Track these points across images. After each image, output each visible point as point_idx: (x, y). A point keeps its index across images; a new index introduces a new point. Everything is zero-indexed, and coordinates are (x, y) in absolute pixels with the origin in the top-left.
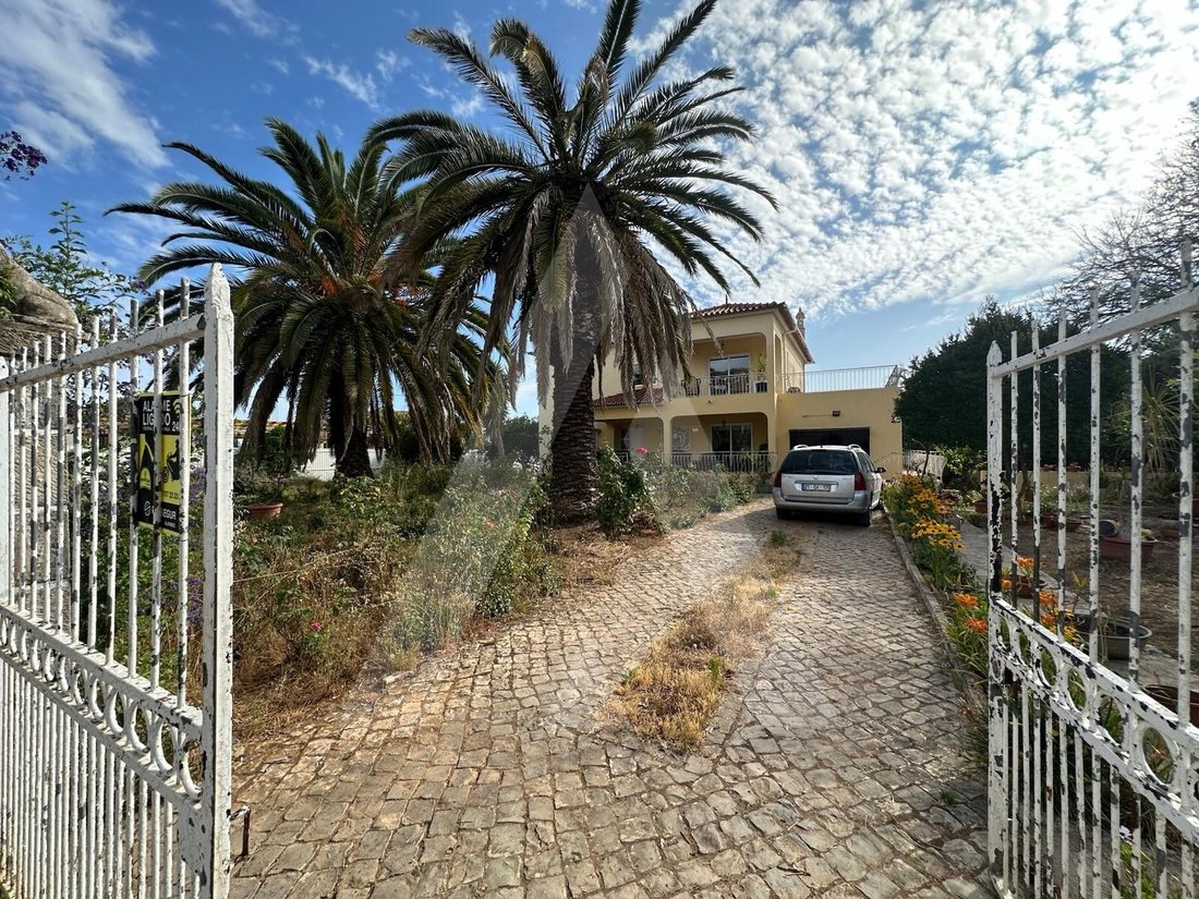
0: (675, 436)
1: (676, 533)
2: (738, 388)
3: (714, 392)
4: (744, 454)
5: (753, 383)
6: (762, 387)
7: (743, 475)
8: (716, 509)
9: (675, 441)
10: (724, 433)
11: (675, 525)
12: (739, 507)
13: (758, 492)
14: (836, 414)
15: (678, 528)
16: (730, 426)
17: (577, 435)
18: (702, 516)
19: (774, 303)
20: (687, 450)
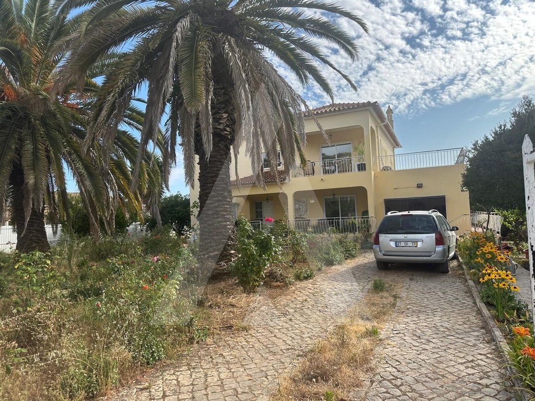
0: (297, 206)
1: (299, 284)
2: (344, 168)
3: (326, 172)
4: (350, 220)
5: (355, 163)
6: (362, 167)
7: (351, 236)
8: (330, 263)
9: (296, 210)
10: (334, 203)
11: (298, 278)
12: (349, 261)
13: (362, 248)
14: (420, 186)
15: (300, 280)
16: (338, 197)
17: (219, 209)
18: (320, 270)
19: (369, 102)
20: (307, 217)
